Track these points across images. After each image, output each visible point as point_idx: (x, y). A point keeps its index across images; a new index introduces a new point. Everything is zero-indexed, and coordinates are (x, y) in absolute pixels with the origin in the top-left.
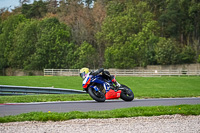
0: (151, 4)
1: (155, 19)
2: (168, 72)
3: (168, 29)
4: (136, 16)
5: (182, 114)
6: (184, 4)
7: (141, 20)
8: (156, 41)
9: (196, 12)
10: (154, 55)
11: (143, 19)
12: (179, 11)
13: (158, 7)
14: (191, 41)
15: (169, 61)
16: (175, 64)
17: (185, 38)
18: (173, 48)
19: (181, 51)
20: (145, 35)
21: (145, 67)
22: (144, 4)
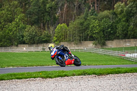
0: (21, 3)
1: (23, 12)
2: (33, 49)
3: (33, 19)
4: (10, 11)
5: (43, 78)
6: (43, 2)
7: (14, 13)
8: (24, 28)
9: (51, 8)
10: (23, 37)
11: (15, 13)
12: (40, 7)
13: (26, 4)
14: (48, 28)
15: (33, 41)
16: (37, 43)
17: (44, 25)
18: (36, 33)
19: (41, 34)
20: (17, 24)
21: (17, 46)
22: (16, 2)
